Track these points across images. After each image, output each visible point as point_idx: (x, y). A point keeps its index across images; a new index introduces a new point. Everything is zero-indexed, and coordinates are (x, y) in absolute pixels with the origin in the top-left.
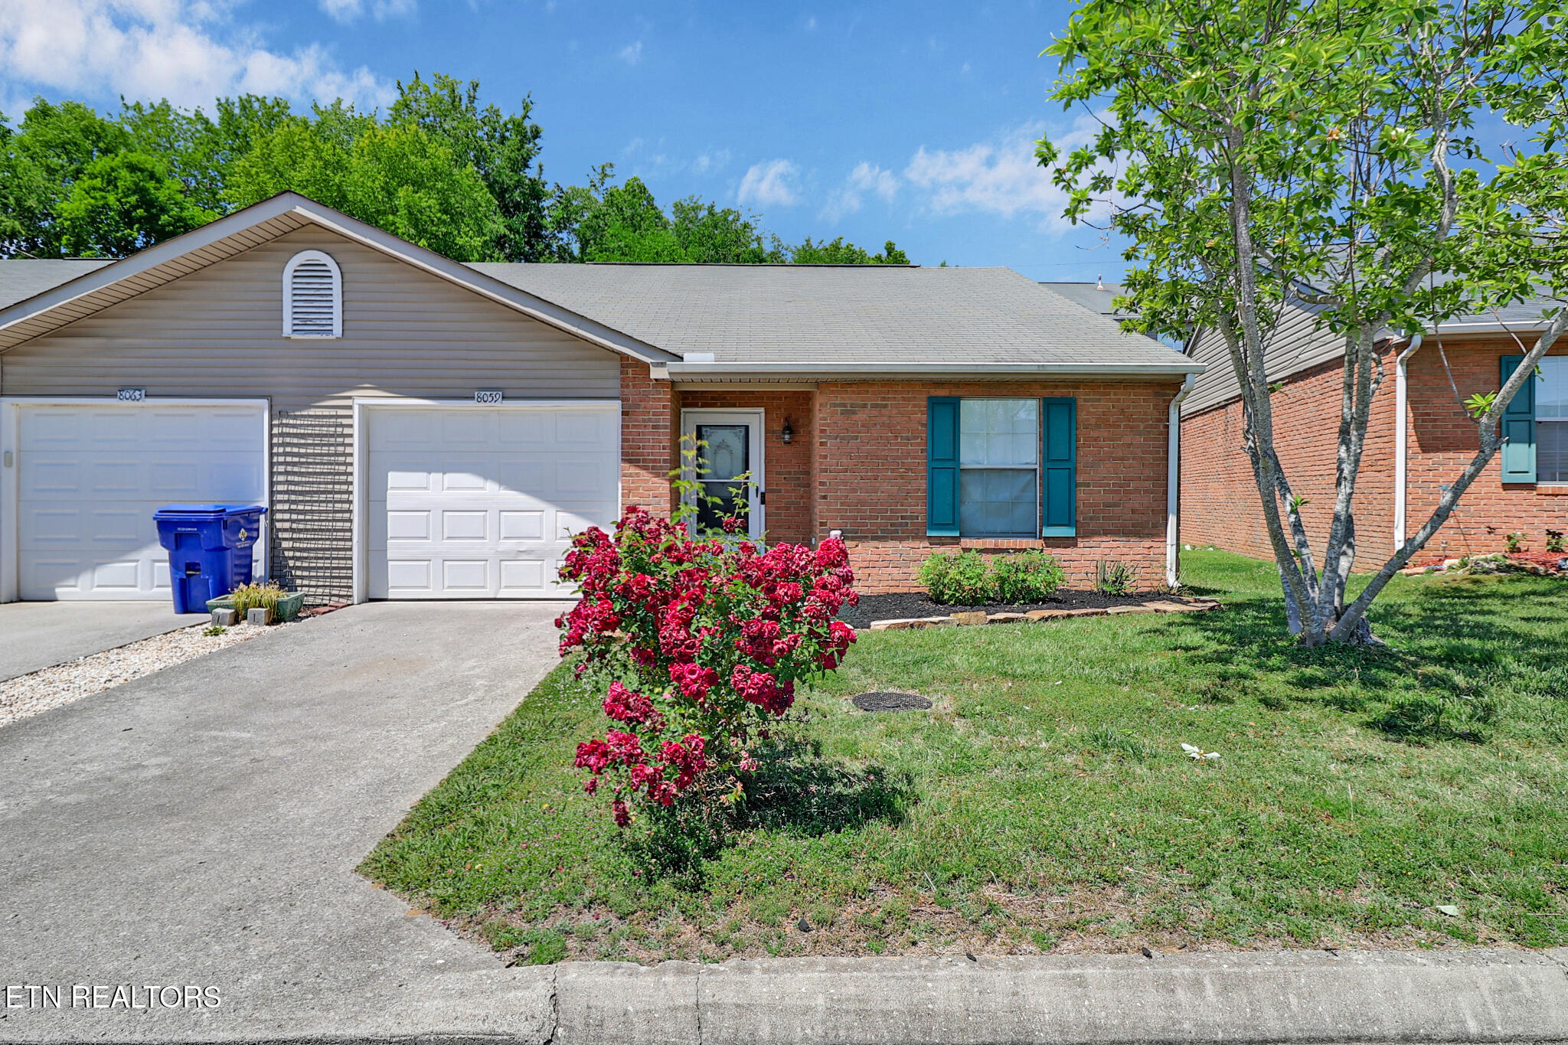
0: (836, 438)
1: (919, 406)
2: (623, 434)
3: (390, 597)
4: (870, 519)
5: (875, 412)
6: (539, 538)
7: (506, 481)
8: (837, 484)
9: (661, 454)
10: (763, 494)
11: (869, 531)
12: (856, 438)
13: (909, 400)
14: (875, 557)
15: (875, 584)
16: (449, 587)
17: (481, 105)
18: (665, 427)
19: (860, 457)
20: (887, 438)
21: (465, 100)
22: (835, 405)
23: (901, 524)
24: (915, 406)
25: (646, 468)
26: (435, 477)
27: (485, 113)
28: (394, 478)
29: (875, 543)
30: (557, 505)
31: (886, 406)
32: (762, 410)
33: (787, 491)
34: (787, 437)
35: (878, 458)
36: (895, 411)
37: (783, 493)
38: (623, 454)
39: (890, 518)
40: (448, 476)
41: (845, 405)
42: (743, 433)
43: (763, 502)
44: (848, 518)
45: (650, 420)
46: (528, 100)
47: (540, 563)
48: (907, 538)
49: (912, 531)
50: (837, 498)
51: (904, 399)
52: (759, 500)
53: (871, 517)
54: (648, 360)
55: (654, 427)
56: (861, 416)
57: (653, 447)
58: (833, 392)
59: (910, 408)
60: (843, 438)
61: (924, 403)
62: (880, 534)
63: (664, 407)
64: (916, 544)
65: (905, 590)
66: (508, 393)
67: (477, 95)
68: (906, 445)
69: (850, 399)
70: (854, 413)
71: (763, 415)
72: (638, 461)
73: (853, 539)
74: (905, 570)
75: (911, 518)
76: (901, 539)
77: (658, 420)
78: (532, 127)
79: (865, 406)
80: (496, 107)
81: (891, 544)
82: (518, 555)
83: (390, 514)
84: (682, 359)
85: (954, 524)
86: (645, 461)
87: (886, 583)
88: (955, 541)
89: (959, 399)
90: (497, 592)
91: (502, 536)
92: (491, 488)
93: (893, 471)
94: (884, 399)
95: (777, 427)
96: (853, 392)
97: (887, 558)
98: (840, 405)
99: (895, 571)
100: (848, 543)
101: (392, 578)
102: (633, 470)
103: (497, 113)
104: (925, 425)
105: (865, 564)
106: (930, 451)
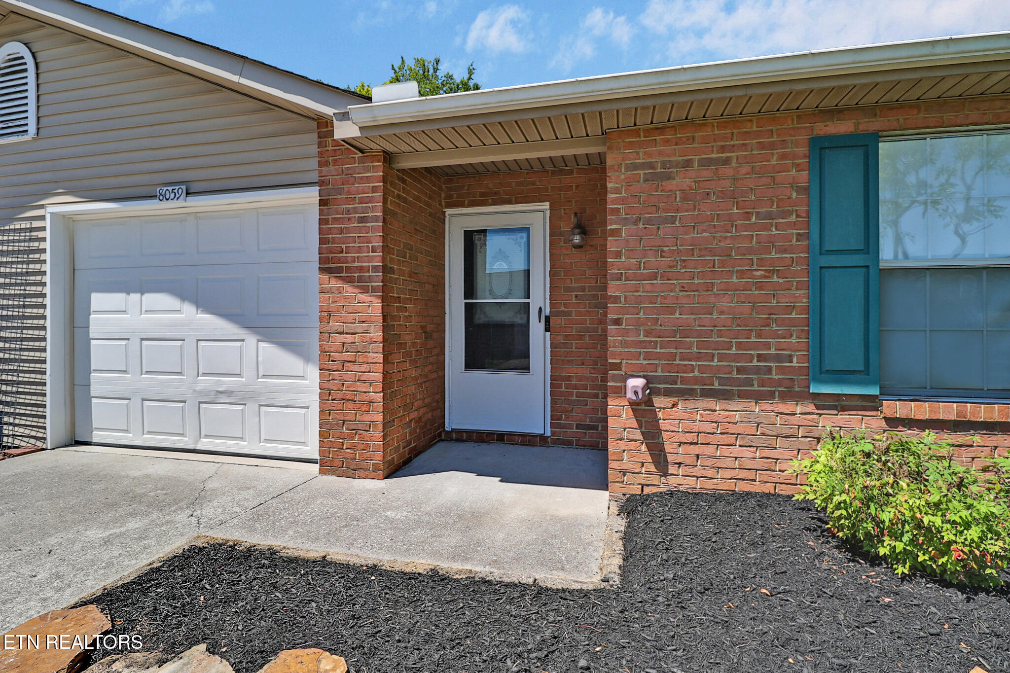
0: (636, 223)
1: (795, 156)
2: (321, 231)
3: (94, 440)
4: (698, 359)
5: (706, 173)
6: (239, 375)
7: (203, 304)
8: (639, 300)
9: (371, 258)
10: (547, 319)
11: (696, 381)
12: (673, 220)
13: (772, 146)
14: (709, 427)
15: (710, 473)
16: (149, 433)
17: (441, 74)
18: (376, 219)
19: (679, 252)
20: (730, 218)
21: (431, 71)
22: (636, 167)
23: (758, 370)
24: (783, 157)
25: (349, 280)
26: (135, 297)
27: (443, 79)
28: (98, 300)
29: (711, 403)
30: (258, 333)
31: (727, 161)
32: (546, 205)
33: (579, 313)
34: (577, 239)
35: (712, 252)
36: (745, 169)
37: (574, 317)
38: (321, 261)
39: (736, 358)
40: (147, 296)
41: (651, 166)
42: (525, 240)
43: (547, 329)
44: (659, 356)
45: (355, 211)
46: (471, 68)
47: (241, 407)
48: (770, 396)
49: (779, 383)
50: (638, 323)
51: (762, 146)
52: (542, 325)
53: (699, 357)
54: (328, 111)
55: (362, 220)
56: (682, 182)
57: (359, 249)
58: (631, 145)
59: (774, 162)
60: (649, 222)
61: (803, 150)
62: (716, 386)
63: (374, 189)
64: (788, 407)
65: (768, 488)
66: (194, 187)
67: (439, 67)
68: (766, 228)
69: (660, 153)
70: (669, 177)
71: (548, 213)
72: (340, 270)
73: (667, 393)
74: (767, 453)
75: (778, 358)
76: (758, 397)
77: (366, 210)
78: (474, 85)
79: (688, 164)
80: (450, 74)
81: (737, 405)
82: (218, 396)
83: (93, 342)
84: (369, 99)
85: (867, 371)
86: (349, 269)
87: (728, 474)
88: (870, 404)
89: (876, 137)
90: (197, 442)
91: (200, 372)
92: (189, 310)
93: (741, 275)
94: (723, 149)
95: (565, 226)
96: (667, 141)
97: (732, 429)
98: (643, 166)
99: (747, 453)
100: (659, 401)
101: (97, 419)
102: (335, 284)
103: (451, 77)
104: (807, 190)
105: (690, 437)
106: (815, 236)
